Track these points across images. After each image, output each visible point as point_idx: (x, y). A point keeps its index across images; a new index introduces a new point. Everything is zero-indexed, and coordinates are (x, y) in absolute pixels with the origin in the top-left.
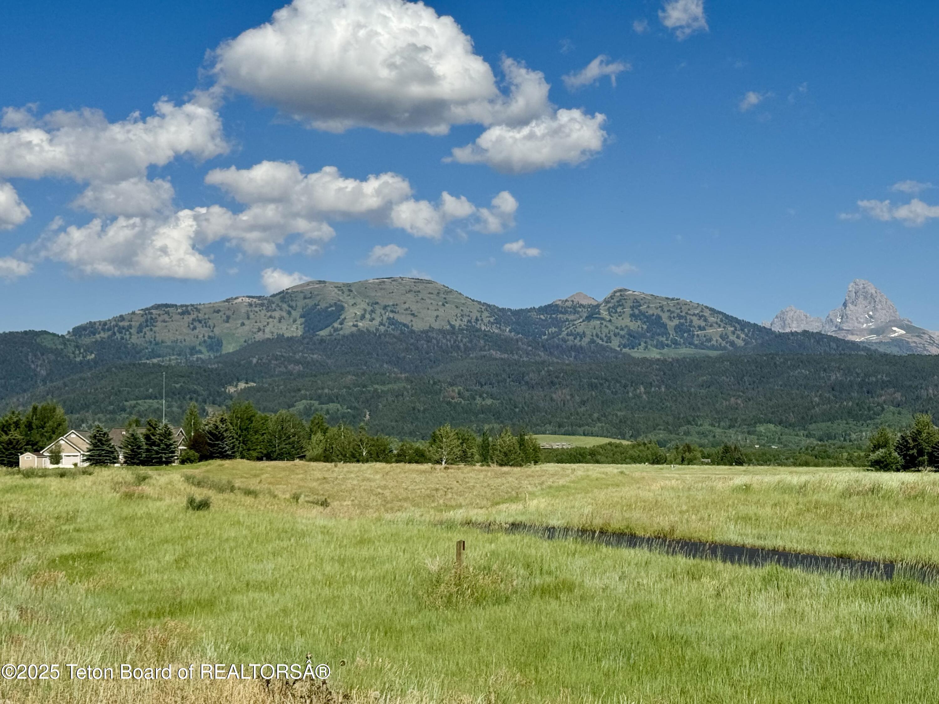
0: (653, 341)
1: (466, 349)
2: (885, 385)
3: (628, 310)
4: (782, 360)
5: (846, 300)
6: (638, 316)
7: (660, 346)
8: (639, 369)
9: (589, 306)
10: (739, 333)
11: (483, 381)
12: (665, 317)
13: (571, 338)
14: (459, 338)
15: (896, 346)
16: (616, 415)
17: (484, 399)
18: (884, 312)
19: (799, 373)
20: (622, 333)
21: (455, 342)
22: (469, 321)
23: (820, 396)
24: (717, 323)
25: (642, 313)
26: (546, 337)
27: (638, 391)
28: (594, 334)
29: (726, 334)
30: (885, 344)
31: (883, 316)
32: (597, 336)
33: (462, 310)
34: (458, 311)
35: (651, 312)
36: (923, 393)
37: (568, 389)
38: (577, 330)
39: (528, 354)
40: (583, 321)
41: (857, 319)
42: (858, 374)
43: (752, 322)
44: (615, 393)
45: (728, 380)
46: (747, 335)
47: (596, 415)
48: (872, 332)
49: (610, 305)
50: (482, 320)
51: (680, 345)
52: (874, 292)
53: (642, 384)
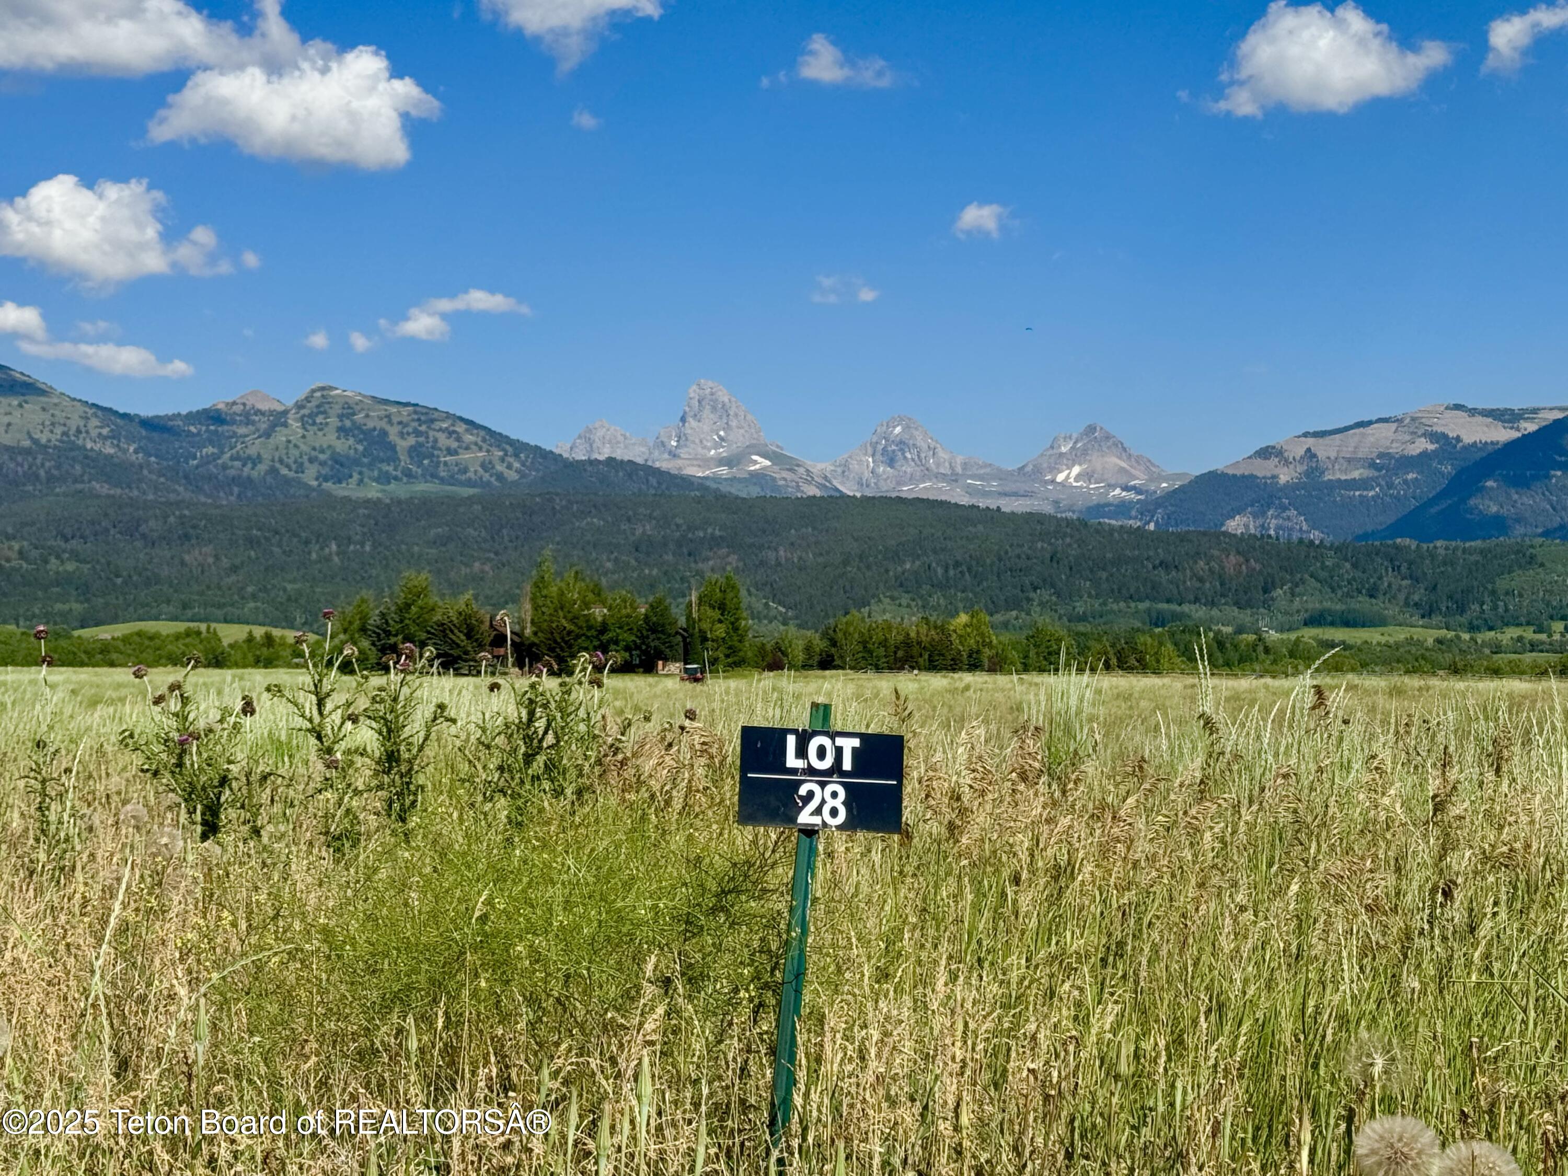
0: (373, 470)
1: (50, 479)
2: (715, 542)
3: (333, 421)
4: (564, 503)
5: (685, 413)
6: (351, 430)
7: (385, 478)
8: (335, 515)
9: (271, 413)
10: (511, 460)
11: (68, 531)
12: (393, 433)
13: (237, 464)
14: (39, 461)
15: (755, 484)
16: (285, 590)
17: (62, 562)
18: (742, 431)
19: (588, 524)
20: (322, 457)
21: (30, 467)
22: (64, 434)
23: (616, 559)
24: (476, 444)
25: (357, 427)
26: (195, 462)
27: (327, 550)
28: (276, 459)
29: (490, 463)
30: (740, 480)
31: (739, 439)
32: (281, 461)
33: (53, 415)
34: (46, 417)
35: (370, 424)
36: (771, 555)
37: (211, 547)
38: (248, 452)
39: (156, 489)
40: (259, 437)
41: (701, 441)
42: (678, 526)
43: (532, 443)
44: (288, 553)
45: (477, 533)
46: (523, 465)
47: (250, 589)
48: (721, 462)
49: (305, 412)
50: (87, 432)
51: (416, 478)
52: (726, 400)
53: (335, 539)
